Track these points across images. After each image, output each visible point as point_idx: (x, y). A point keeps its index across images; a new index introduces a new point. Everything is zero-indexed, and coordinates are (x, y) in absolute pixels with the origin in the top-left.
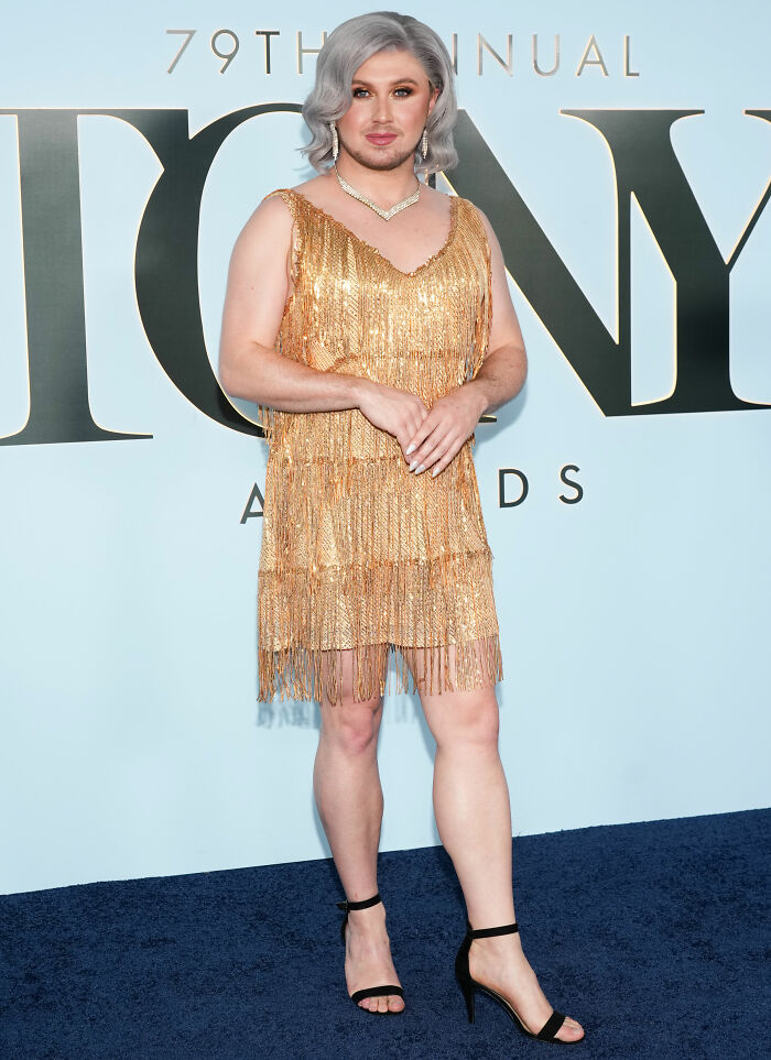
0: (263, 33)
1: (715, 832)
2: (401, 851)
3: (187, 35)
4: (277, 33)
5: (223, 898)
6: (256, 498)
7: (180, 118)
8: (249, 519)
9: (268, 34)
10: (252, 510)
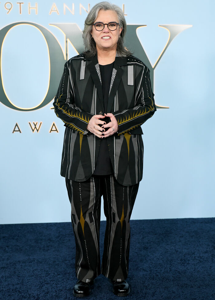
6: (17, 127)
9: (20, 3)
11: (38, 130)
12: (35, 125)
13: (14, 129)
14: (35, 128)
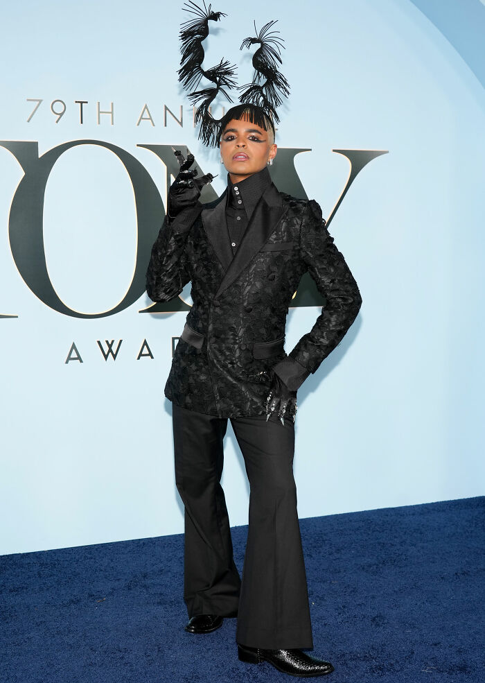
0: (79, 102)
1: (315, 526)
2: (150, 538)
3: (38, 103)
4: (87, 102)
5: (55, 564)
6: (74, 350)
7: (34, 146)
8: (70, 361)
9: (82, 103)
10: (71, 357)
11: (115, 356)
12: (110, 346)
13: (68, 353)
14: (110, 350)
